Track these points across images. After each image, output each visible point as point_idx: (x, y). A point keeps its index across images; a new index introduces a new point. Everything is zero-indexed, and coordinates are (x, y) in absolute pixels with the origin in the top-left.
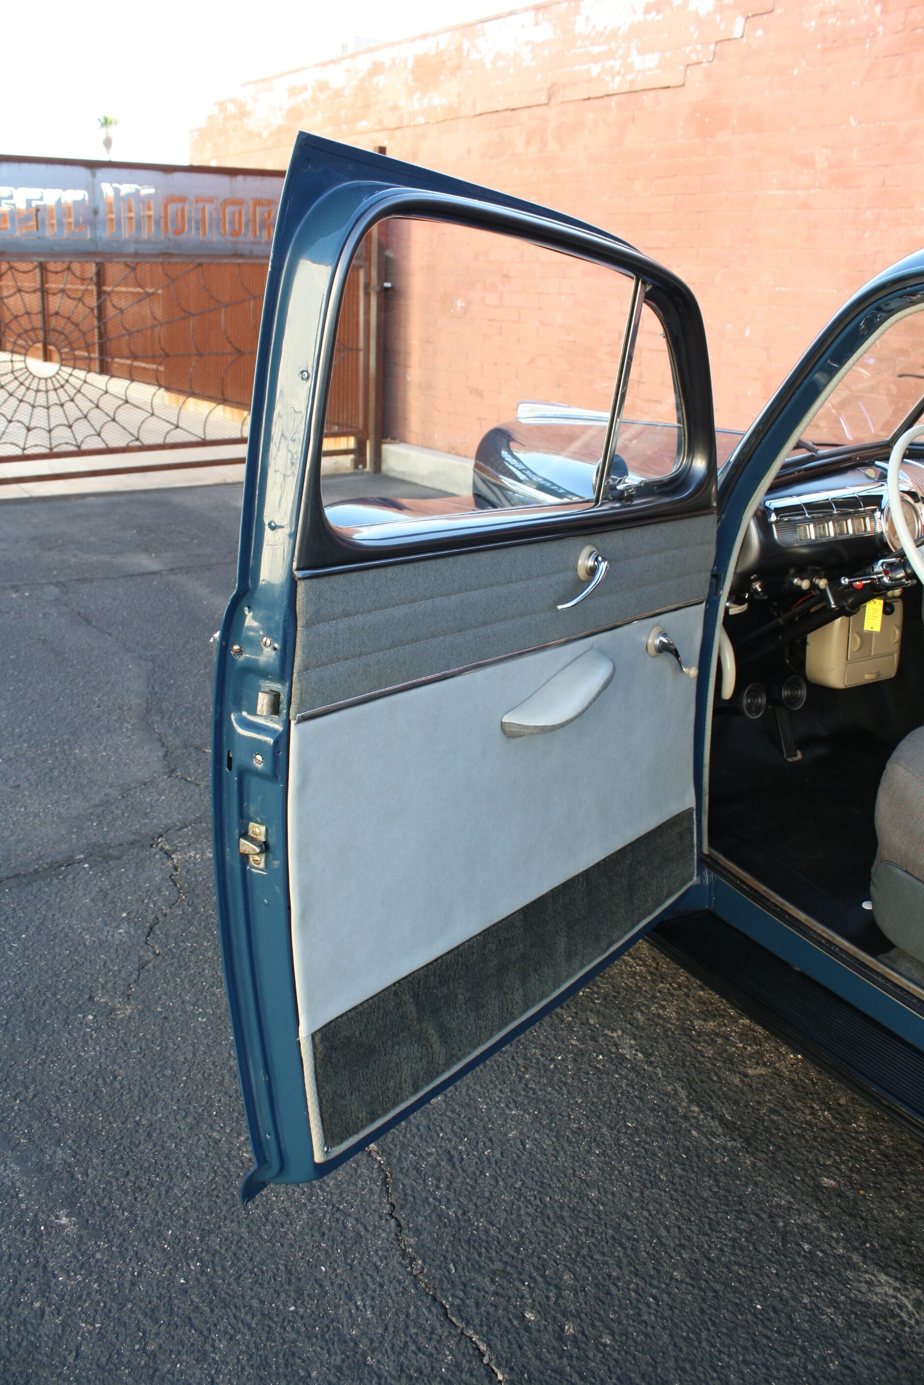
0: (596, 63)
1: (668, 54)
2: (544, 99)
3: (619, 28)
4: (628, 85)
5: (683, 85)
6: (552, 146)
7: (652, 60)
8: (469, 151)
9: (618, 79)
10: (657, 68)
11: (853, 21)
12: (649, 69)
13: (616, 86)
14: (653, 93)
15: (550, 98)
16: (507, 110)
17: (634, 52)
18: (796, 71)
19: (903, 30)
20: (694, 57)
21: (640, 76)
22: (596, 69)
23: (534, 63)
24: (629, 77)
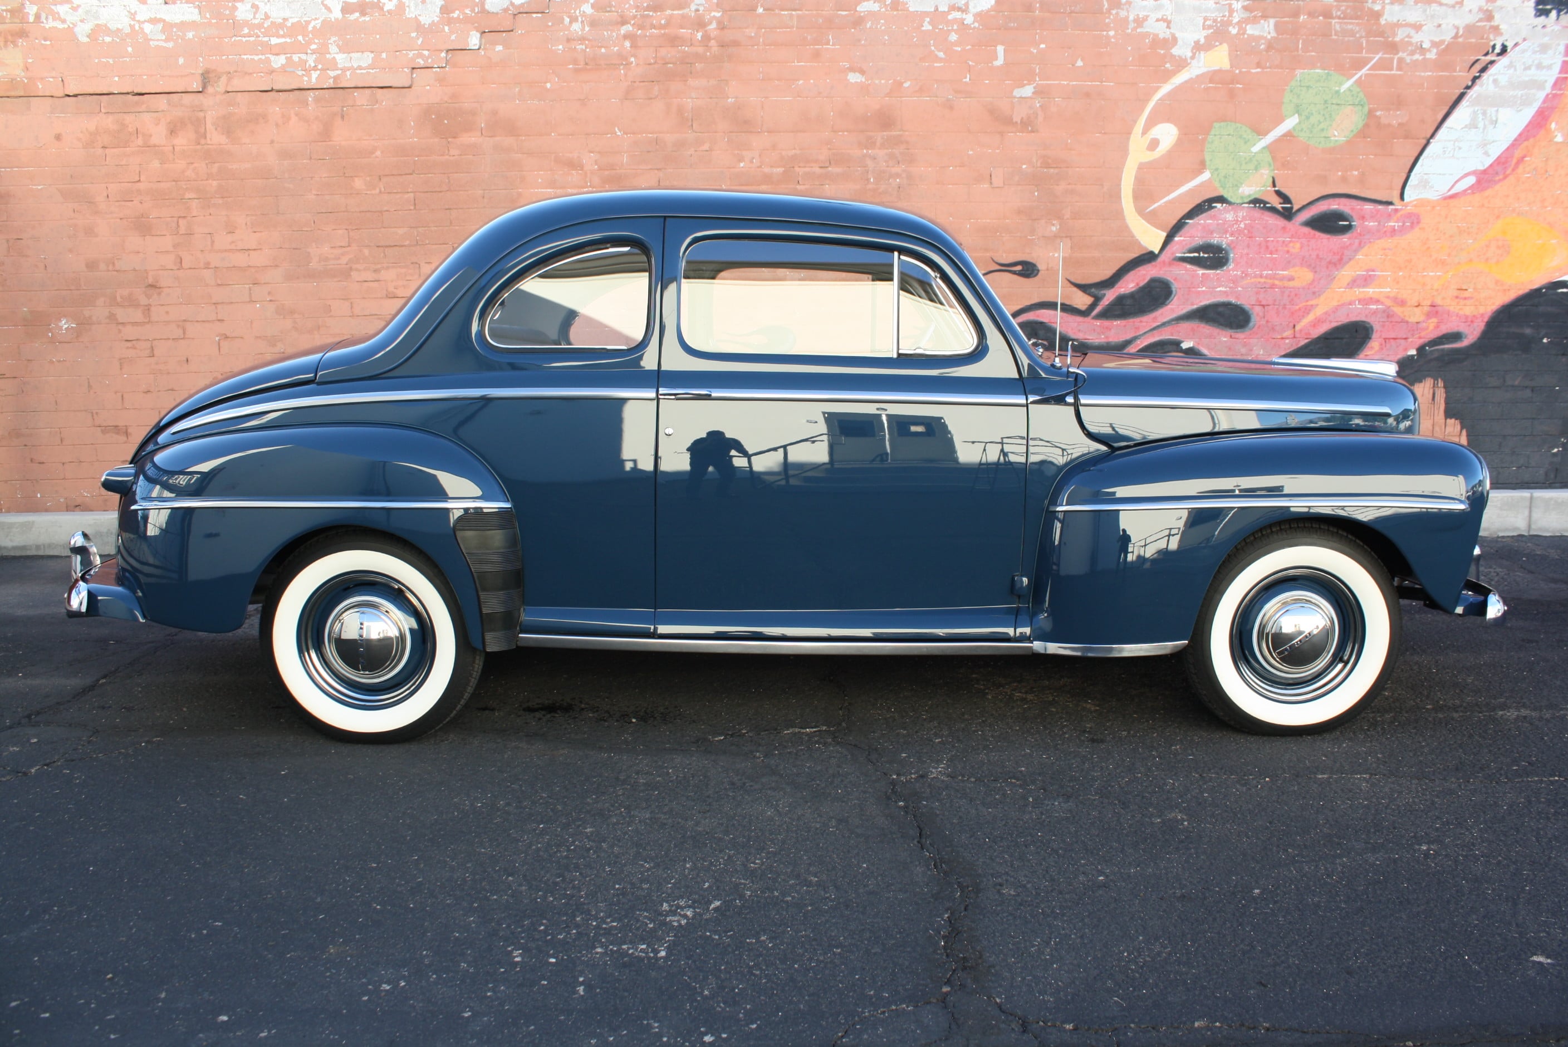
0: (277, 54)
1: (384, 55)
2: (196, 86)
3: (308, 23)
4: (331, 81)
5: (409, 87)
6: (216, 138)
7: (365, 59)
8: (58, 137)
9: (315, 75)
10: (369, 67)
11: (603, 50)
12: (360, 68)
13: (314, 80)
14: (367, 91)
15: (204, 87)
16: (128, 93)
17: (333, 49)
18: (548, 85)
19: (655, 63)
20: (421, 62)
21: (348, 73)
22: (278, 61)
23: (170, 45)
24: (332, 74)
